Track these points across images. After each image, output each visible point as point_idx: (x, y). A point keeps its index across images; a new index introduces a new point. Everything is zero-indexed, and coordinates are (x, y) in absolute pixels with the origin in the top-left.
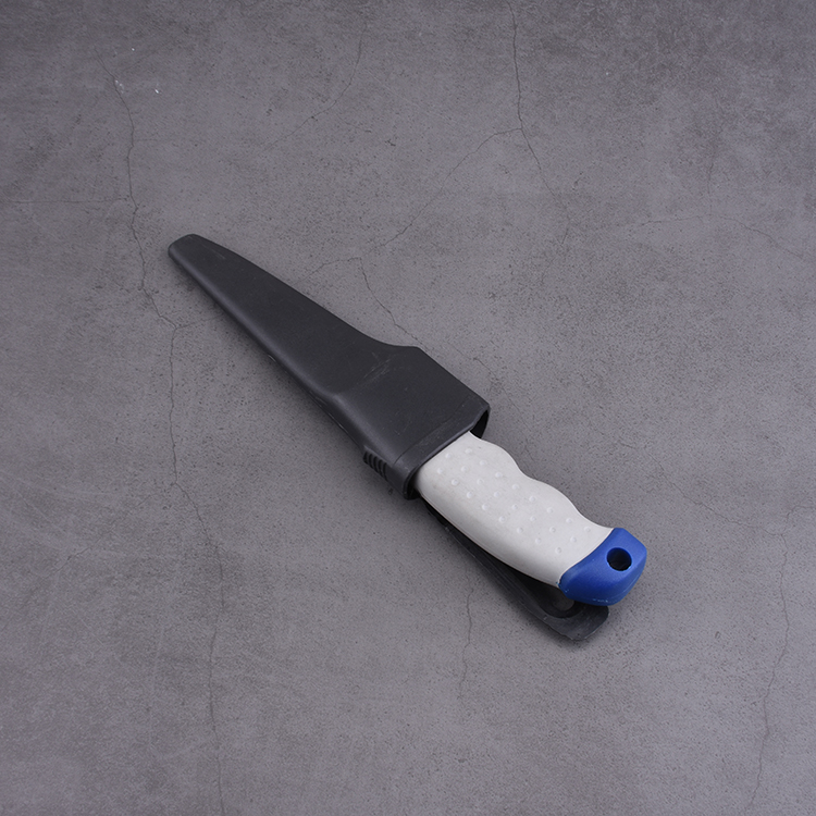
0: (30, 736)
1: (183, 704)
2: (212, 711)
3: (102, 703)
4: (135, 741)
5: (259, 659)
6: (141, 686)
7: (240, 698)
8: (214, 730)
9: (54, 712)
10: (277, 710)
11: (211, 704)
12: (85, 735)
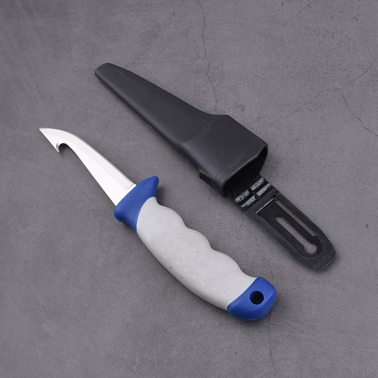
0: (172, 366)
1: (255, 350)
2: (271, 354)
3: (210, 349)
4: (230, 371)
5: (296, 325)
6: (231, 340)
7: (287, 347)
8: (273, 365)
9: (184, 353)
10: (308, 354)
11: (271, 350)
12: (202, 367)
